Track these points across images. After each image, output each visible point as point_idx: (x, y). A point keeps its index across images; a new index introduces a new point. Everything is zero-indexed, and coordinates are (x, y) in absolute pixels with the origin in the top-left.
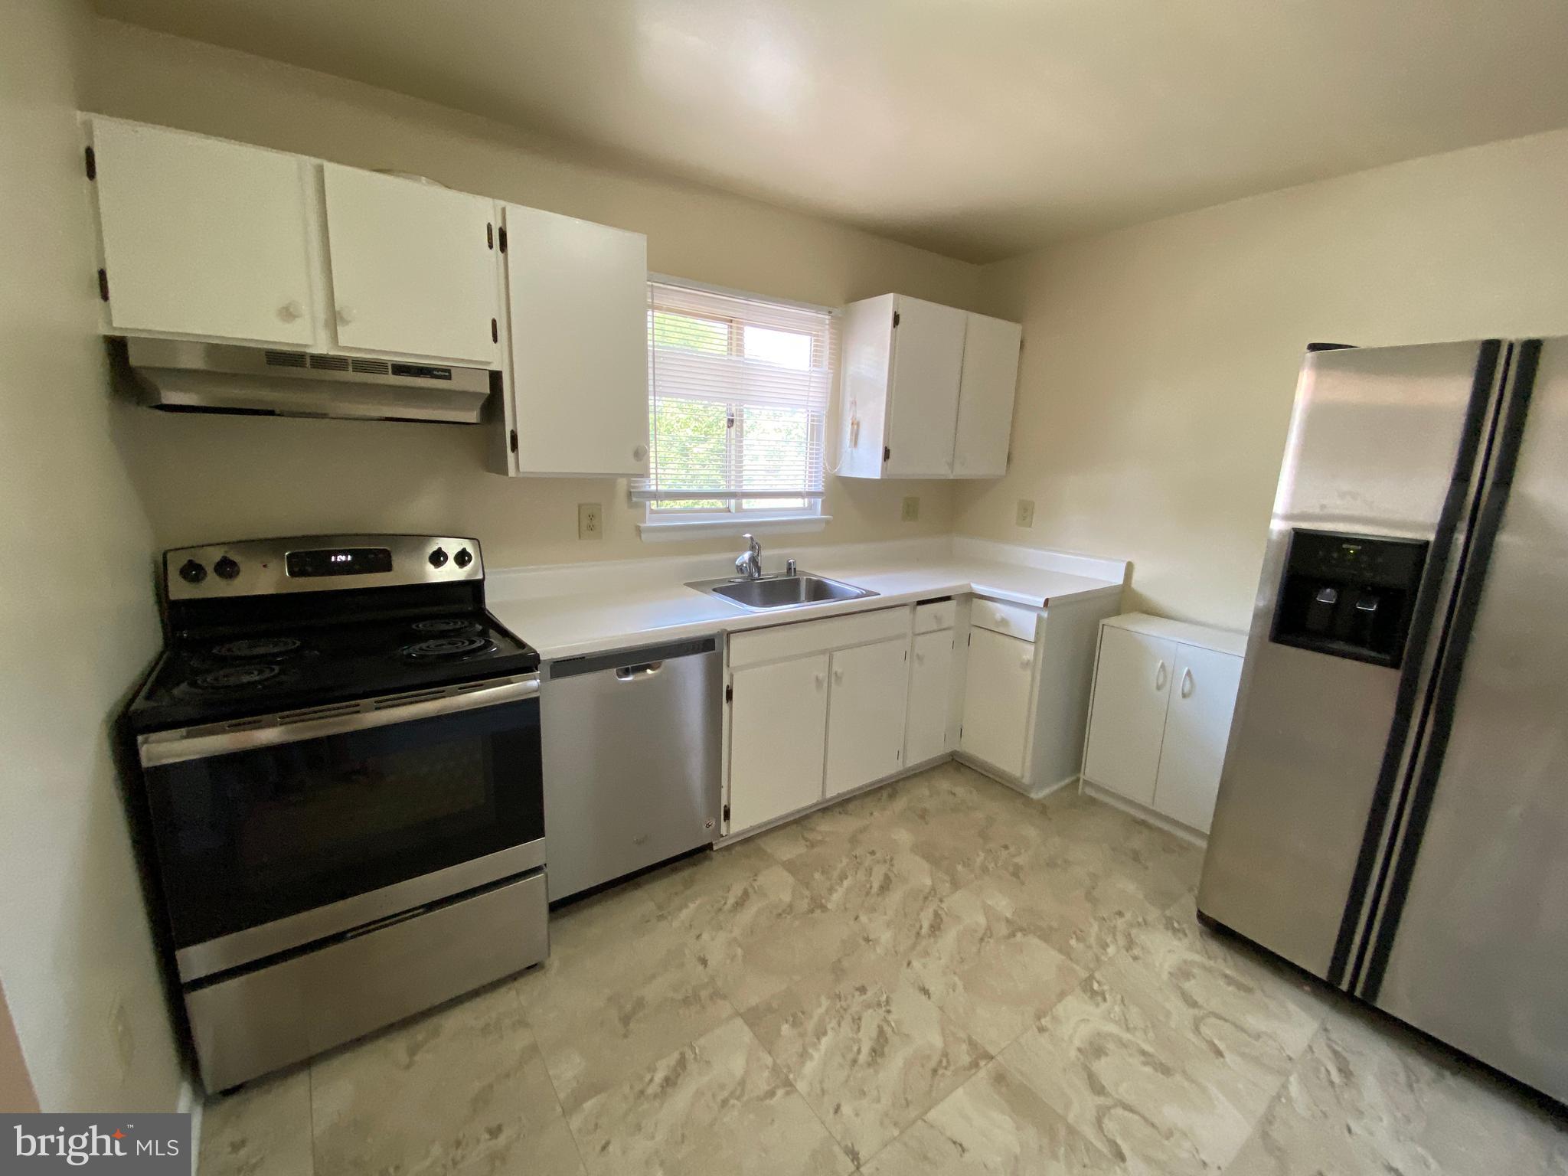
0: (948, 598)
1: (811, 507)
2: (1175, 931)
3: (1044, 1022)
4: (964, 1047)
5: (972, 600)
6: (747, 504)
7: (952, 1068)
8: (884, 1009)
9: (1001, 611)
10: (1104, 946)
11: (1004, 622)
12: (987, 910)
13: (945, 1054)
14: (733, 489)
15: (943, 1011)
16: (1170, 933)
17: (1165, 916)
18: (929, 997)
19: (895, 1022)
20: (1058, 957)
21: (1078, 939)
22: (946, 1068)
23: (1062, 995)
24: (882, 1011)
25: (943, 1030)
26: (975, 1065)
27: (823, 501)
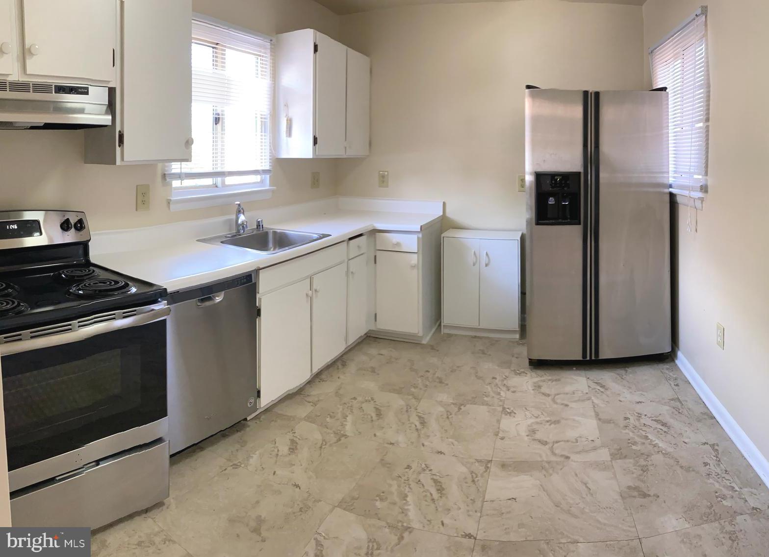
0: (361, 235)
1: (262, 181)
2: (519, 374)
3: (500, 435)
4: (477, 464)
5: (375, 234)
6: (229, 180)
7: (479, 475)
8: (428, 470)
9: (394, 238)
10: (499, 394)
11: (398, 244)
12: (441, 403)
13: (472, 472)
14: (219, 170)
15: (456, 456)
16: (518, 376)
17: (512, 371)
18: (444, 454)
19: (437, 473)
20: (485, 407)
21: (486, 396)
22: (476, 477)
23: (499, 421)
24: (427, 472)
25: (463, 464)
26: (487, 468)
27: (270, 177)
